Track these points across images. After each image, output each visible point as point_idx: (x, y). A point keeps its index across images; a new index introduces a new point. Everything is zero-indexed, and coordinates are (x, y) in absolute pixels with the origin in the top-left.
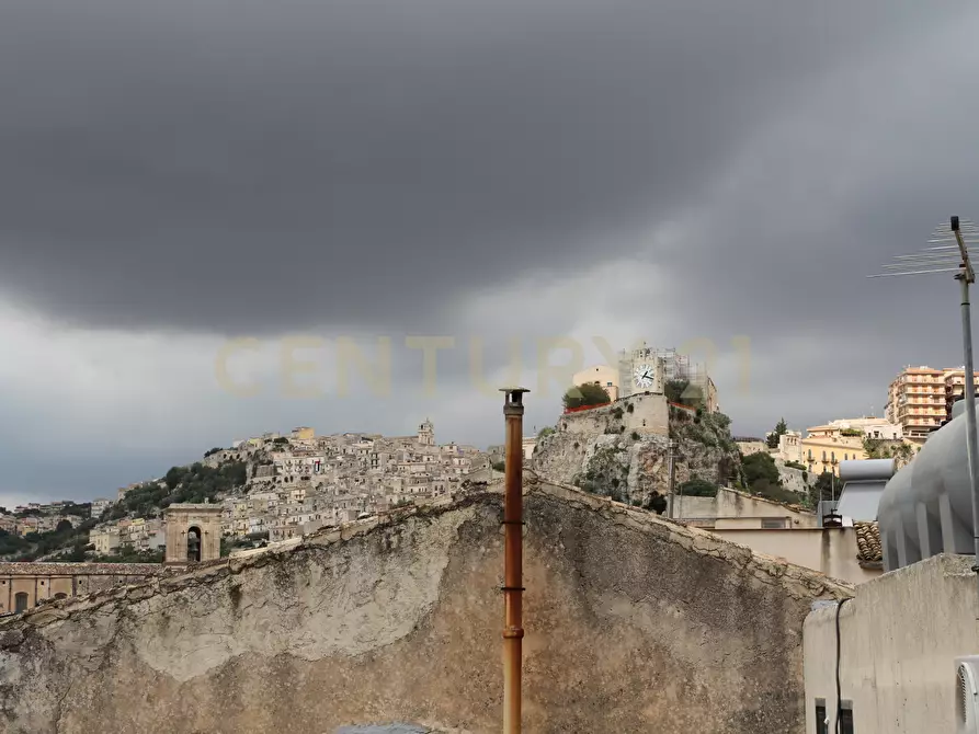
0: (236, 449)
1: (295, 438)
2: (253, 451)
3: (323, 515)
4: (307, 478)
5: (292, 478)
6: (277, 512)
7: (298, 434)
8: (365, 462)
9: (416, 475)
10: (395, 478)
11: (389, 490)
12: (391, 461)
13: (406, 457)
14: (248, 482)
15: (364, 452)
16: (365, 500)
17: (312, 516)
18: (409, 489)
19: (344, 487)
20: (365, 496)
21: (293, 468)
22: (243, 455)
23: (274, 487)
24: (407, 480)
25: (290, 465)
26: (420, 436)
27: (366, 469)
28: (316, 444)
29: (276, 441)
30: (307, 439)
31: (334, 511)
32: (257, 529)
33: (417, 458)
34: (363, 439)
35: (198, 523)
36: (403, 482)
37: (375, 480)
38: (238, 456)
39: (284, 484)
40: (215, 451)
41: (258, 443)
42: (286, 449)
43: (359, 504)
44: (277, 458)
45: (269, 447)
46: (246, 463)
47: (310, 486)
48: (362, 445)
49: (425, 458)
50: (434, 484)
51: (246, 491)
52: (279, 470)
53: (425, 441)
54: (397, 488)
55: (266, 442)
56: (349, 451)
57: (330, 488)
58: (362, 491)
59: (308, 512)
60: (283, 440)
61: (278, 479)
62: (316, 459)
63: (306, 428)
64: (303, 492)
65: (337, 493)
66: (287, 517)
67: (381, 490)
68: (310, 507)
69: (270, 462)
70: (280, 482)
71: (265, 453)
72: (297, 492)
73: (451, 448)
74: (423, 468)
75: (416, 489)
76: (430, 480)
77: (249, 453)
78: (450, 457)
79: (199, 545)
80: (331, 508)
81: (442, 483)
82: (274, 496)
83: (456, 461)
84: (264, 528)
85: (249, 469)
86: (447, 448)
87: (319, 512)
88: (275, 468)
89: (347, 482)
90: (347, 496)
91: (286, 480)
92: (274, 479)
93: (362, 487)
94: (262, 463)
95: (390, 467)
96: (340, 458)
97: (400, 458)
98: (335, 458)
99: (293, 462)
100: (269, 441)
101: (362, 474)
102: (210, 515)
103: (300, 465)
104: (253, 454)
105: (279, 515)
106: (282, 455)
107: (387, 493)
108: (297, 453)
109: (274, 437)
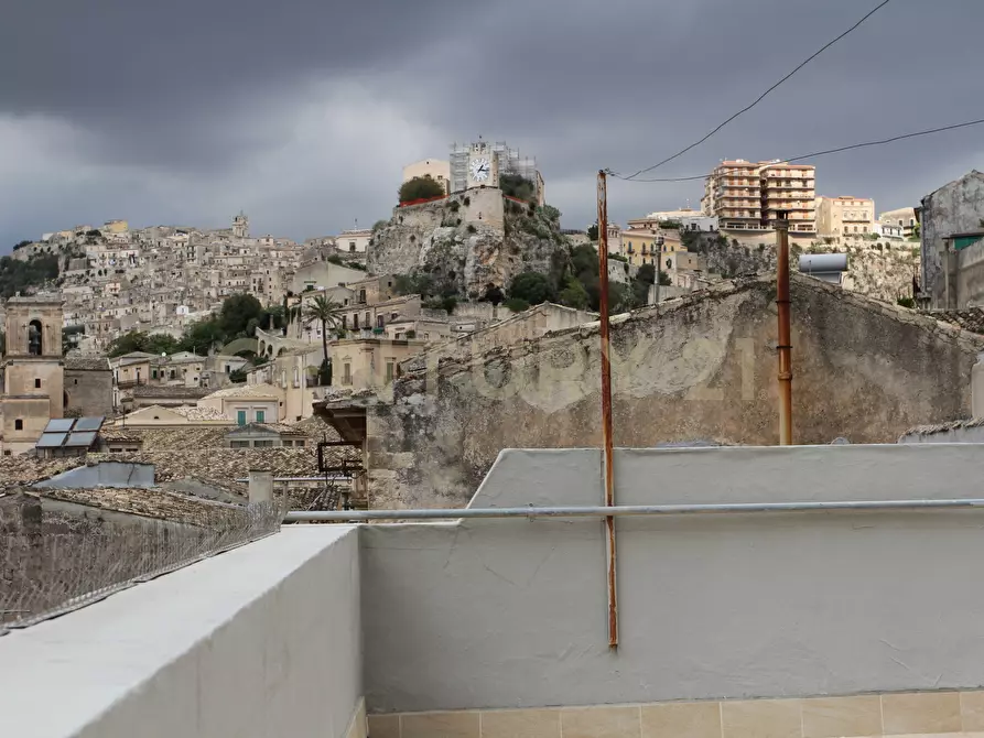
0: (47, 242)
1: (108, 231)
2: (64, 243)
3: (140, 308)
4: (122, 272)
5: (106, 272)
6: (91, 306)
7: (110, 227)
8: (181, 256)
9: (233, 268)
10: (213, 272)
11: (207, 283)
12: (207, 254)
13: (222, 249)
14: (61, 275)
15: (180, 245)
16: (183, 292)
17: (129, 310)
18: (227, 282)
19: (160, 280)
20: (182, 289)
21: (107, 261)
22: (55, 247)
23: (88, 280)
24: (225, 274)
25: (103, 258)
26: (234, 228)
27: (182, 262)
28: (130, 237)
29: (90, 233)
30: (120, 231)
31: (151, 305)
32: (72, 323)
33: (234, 251)
34: (178, 231)
35: (39, 316)
36: (221, 275)
37: (192, 273)
38: (49, 249)
39: (97, 277)
40: (24, 244)
41: (69, 236)
42: (99, 242)
43: (177, 298)
44: (91, 251)
45: (81, 240)
46: (57, 256)
47: (125, 279)
48: (177, 238)
49: (242, 251)
50: (253, 277)
51: (58, 285)
52: (93, 263)
53: (239, 234)
54: (215, 281)
55: (78, 234)
56: (164, 244)
57: (145, 282)
58: (179, 284)
59: (125, 305)
60: (96, 233)
61: (92, 271)
62: (130, 252)
63: (119, 221)
64: (118, 285)
65: (153, 286)
66: (102, 310)
67: (198, 283)
68: (126, 300)
69: (83, 255)
70: (93, 275)
71: (77, 246)
72: (112, 286)
73: (268, 240)
74: (240, 261)
75: (234, 283)
76: (248, 273)
77: (60, 247)
78: (267, 250)
79: (40, 339)
80: (147, 301)
81: (262, 277)
82: (88, 290)
83: (273, 253)
84: (79, 322)
85: (61, 262)
86: (264, 241)
87: (135, 305)
88: (89, 261)
89: (163, 276)
90: (163, 290)
91: (100, 273)
92: (88, 272)
93: (180, 280)
94: (74, 256)
95: (207, 260)
96: (155, 251)
97: (217, 251)
98: (149, 250)
99: (106, 255)
100: (81, 233)
101: (178, 267)
102: (51, 308)
103: (114, 258)
104: (64, 247)
105: (94, 308)
106: (95, 248)
107: (204, 286)
108: (110, 246)
109: (87, 229)
